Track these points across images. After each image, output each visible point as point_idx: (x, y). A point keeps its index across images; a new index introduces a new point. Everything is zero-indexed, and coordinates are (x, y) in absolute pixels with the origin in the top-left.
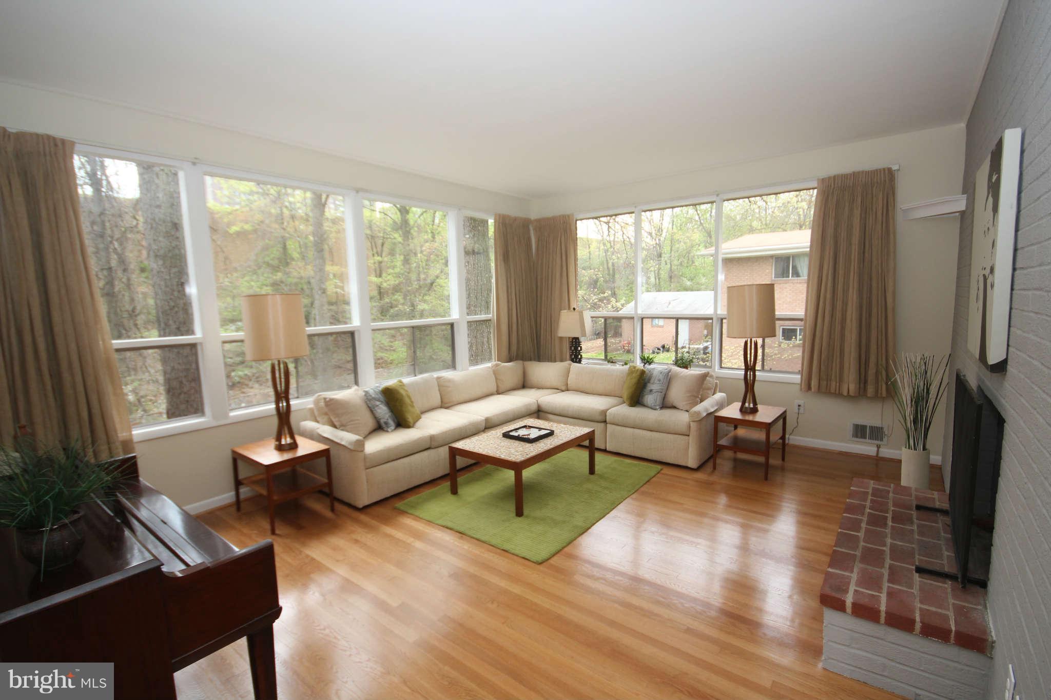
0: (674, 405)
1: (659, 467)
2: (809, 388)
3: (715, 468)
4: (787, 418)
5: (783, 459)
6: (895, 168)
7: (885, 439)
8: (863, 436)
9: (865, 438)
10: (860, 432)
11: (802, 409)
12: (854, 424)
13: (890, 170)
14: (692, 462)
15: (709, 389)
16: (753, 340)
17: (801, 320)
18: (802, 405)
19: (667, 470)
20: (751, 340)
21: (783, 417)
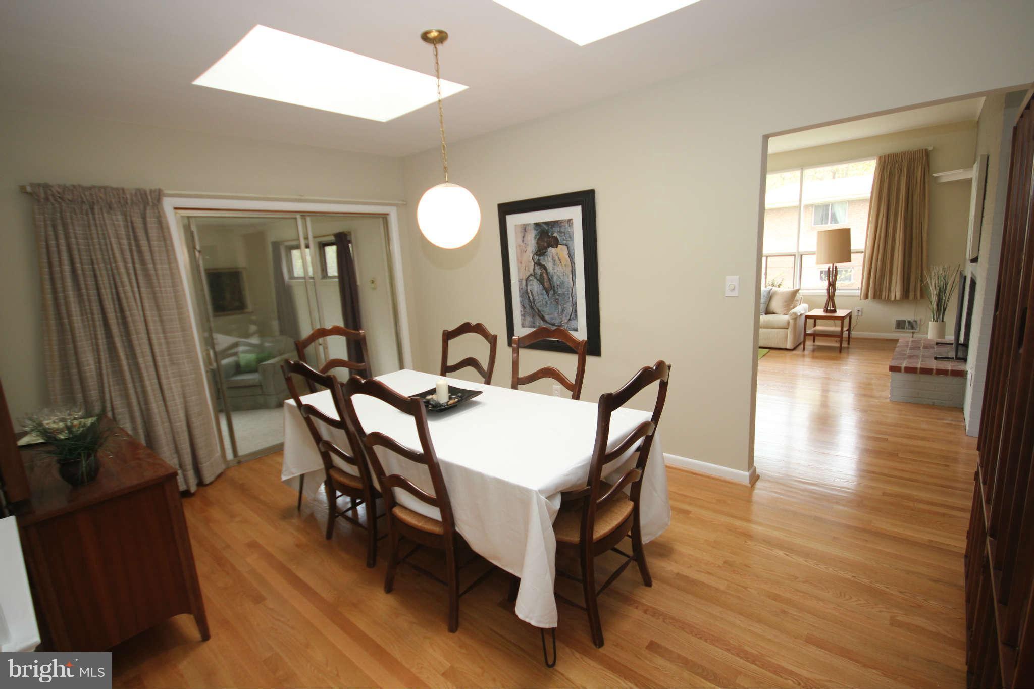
0: (774, 311)
1: (768, 350)
2: (867, 297)
3: (804, 349)
4: (852, 317)
5: (849, 344)
6: (930, 148)
7: (918, 329)
8: (903, 328)
9: (904, 329)
10: (901, 325)
11: (860, 313)
12: (897, 321)
13: (926, 150)
14: (789, 345)
15: (797, 301)
16: (835, 265)
17: (862, 252)
18: (861, 310)
19: (772, 351)
20: (833, 266)
21: (850, 316)
